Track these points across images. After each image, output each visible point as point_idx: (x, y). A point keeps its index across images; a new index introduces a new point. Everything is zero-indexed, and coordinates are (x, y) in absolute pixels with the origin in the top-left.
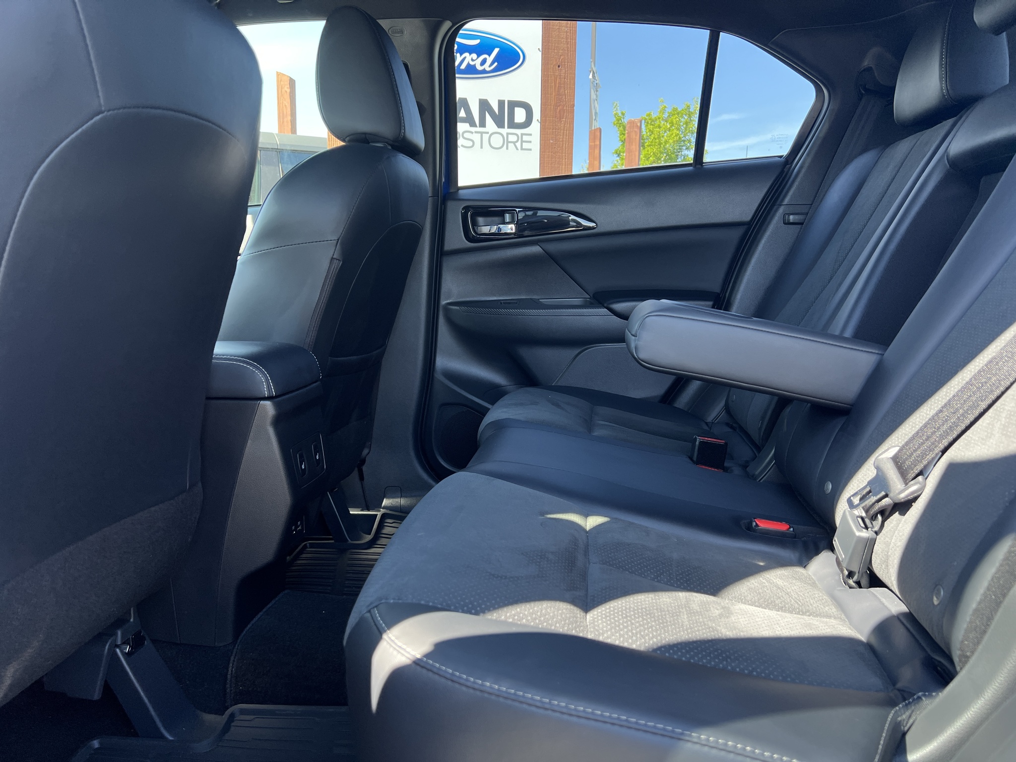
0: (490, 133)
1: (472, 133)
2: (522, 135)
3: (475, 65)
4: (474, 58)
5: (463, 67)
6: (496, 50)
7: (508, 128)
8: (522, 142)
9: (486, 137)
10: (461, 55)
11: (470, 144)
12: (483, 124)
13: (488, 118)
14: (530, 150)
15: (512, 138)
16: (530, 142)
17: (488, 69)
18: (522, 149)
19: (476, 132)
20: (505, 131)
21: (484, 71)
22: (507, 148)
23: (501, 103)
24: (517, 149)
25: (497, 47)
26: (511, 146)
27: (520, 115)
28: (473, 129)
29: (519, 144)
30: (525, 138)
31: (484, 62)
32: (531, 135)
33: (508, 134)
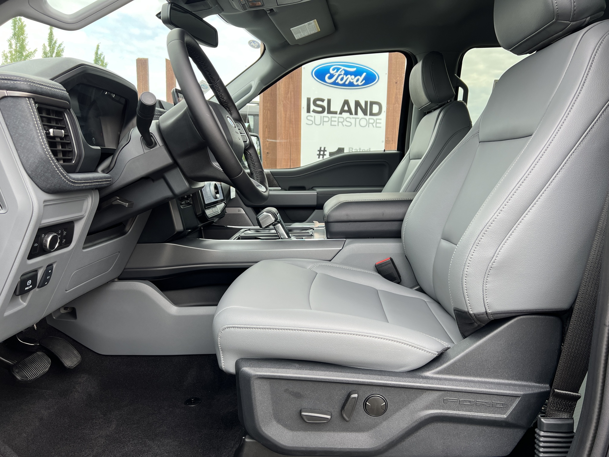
0: (360, 118)
1: (350, 118)
2: (377, 119)
3: (353, 82)
4: (353, 78)
5: (347, 83)
6: (364, 74)
7: (370, 115)
8: (376, 123)
9: (358, 120)
10: (346, 76)
11: (349, 124)
12: (356, 113)
13: (359, 109)
14: (380, 127)
15: (371, 121)
16: (380, 123)
17: (360, 84)
18: (376, 127)
19: (353, 118)
20: (368, 117)
21: (358, 85)
22: (369, 127)
23: (366, 103)
24: (374, 127)
25: (365, 72)
26: (370, 125)
27: (376, 109)
28: (351, 116)
29: (374, 125)
30: (378, 121)
31: (357, 80)
32: (381, 119)
33: (369, 119)
